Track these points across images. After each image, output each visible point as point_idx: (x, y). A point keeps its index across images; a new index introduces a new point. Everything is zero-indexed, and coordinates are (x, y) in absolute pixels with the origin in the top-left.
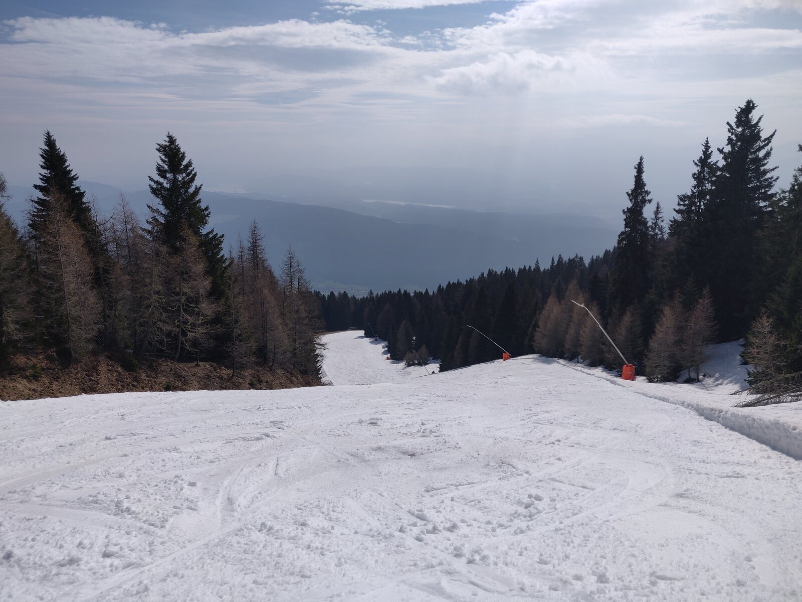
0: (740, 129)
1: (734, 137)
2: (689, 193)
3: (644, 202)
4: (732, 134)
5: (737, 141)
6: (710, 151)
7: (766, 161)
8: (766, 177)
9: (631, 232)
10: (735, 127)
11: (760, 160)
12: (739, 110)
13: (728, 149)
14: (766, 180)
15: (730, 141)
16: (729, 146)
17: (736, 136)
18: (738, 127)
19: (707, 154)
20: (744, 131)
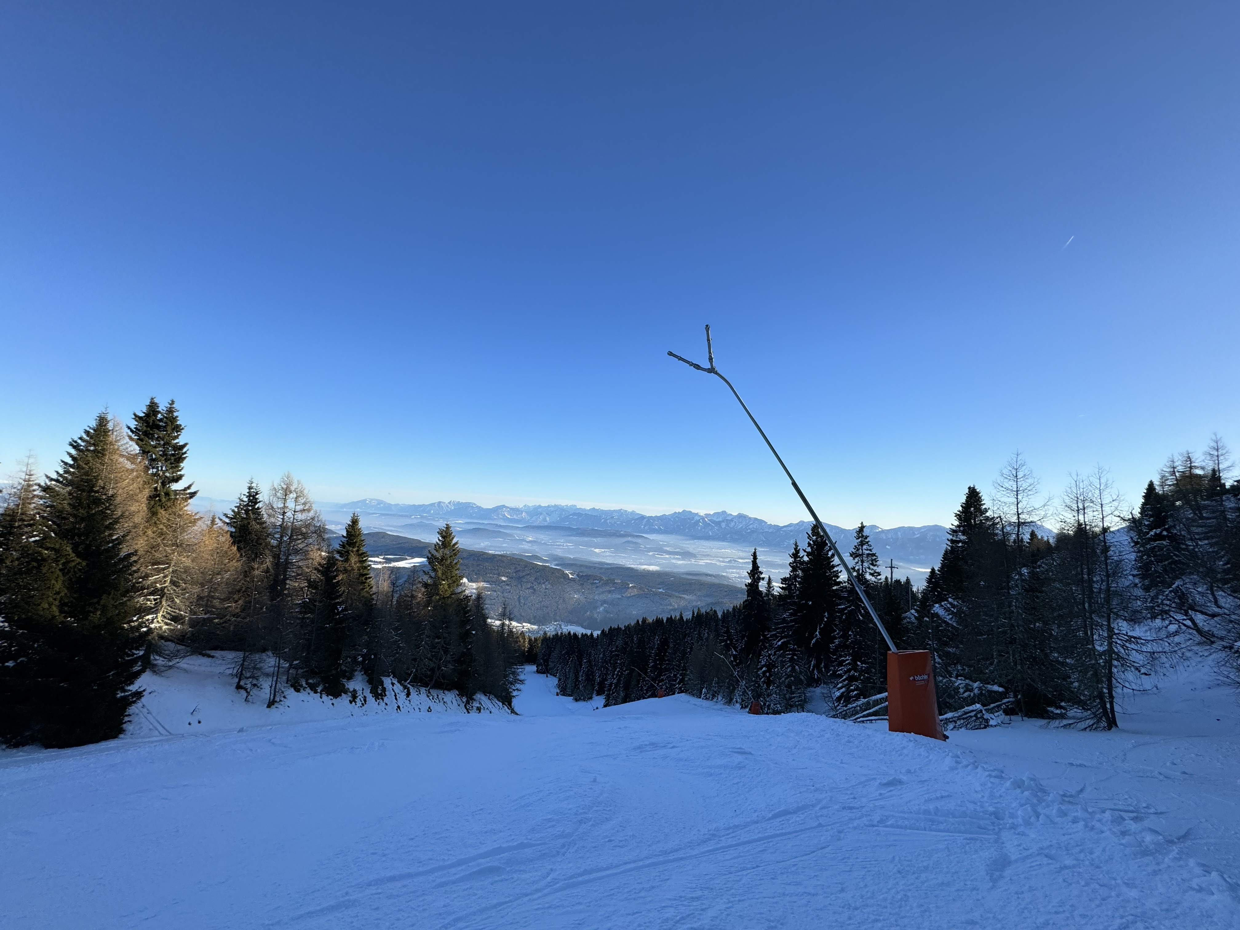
0: (814, 538)
1: (812, 542)
2: (788, 576)
3: (760, 579)
4: (810, 540)
5: (814, 545)
6: (798, 548)
7: (832, 559)
8: (834, 570)
9: (752, 600)
10: (811, 536)
11: (829, 558)
12: (813, 526)
13: (809, 549)
14: (834, 572)
15: (809, 544)
16: (809, 548)
17: (813, 541)
18: (813, 536)
19: (797, 551)
20: (817, 538)
